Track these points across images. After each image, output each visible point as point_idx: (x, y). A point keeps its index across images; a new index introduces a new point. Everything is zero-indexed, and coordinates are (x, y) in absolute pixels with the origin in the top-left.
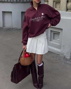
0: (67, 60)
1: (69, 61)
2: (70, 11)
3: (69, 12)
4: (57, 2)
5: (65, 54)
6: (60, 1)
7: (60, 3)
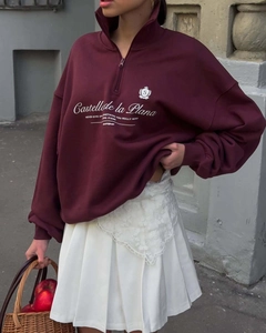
0: (235, 291)
1: (248, 295)
2: (245, 54)
3: (240, 58)
4: (184, 11)
5: (225, 262)
6: (198, 6)
7: (195, 15)
